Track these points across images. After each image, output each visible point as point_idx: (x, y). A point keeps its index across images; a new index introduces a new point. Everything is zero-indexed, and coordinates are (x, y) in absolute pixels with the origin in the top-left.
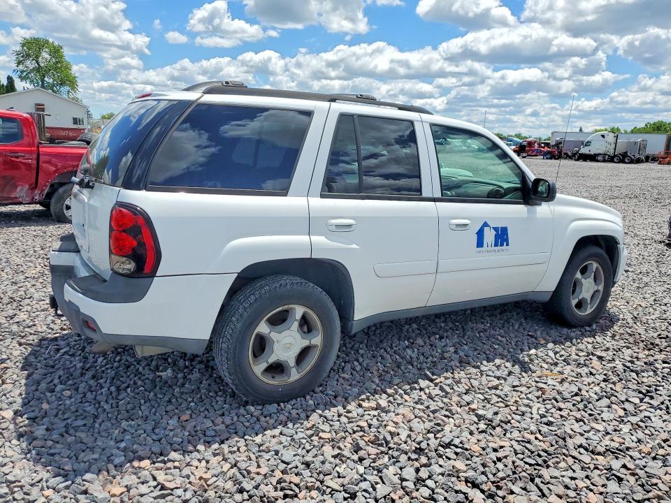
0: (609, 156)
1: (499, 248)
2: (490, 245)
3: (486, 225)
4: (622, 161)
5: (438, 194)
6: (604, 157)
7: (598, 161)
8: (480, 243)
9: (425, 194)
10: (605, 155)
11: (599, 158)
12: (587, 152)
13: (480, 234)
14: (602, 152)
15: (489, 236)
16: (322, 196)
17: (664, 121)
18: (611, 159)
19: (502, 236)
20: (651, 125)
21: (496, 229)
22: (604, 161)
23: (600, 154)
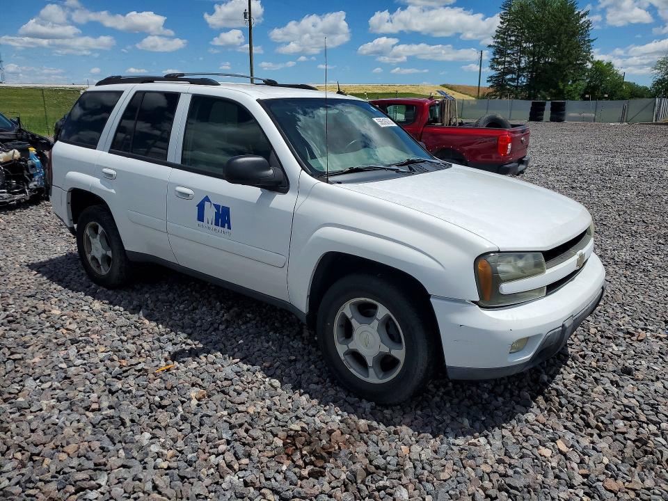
1: (219, 228)
2: (210, 222)
3: (207, 199)
5: (179, 162)
8: (201, 217)
9: (170, 159)
13: (201, 207)
15: (210, 213)
16: (110, 152)
19: (223, 217)
21: (217, 207)
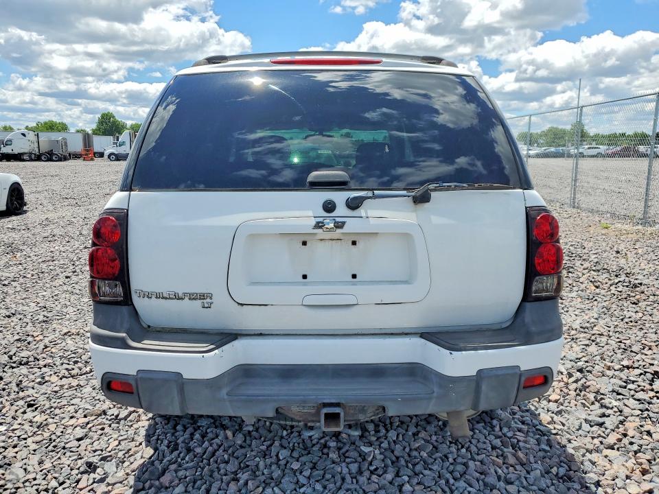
0: (35, 154)
4: (50, 160)
6: (30, 156)
7: (24, 160)
10: (31, 153)
11: (25, 158)
12: (10, 152)
14: (26, 151)
17: (54, 121)
18: (38, 158)
20: (41, 124)
22: (31, 160)
23: (26, 153)
